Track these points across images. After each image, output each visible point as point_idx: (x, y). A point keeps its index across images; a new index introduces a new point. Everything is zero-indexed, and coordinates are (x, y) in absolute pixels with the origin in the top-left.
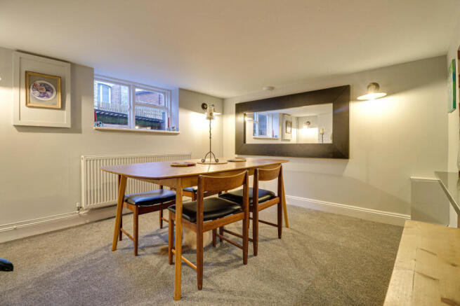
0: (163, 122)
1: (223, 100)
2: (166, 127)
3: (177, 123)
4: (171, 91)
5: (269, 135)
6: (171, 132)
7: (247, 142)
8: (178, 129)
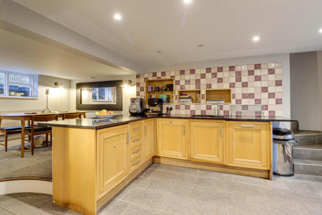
0: (29, 92)
1: (70, 81)
2: (30, 95)
3: (37, 93)
4: (34, 75)
5: (106, 99)
6: (33, 98)
7: (83, 103)
8: (37, 97)
